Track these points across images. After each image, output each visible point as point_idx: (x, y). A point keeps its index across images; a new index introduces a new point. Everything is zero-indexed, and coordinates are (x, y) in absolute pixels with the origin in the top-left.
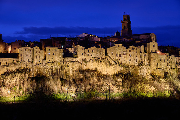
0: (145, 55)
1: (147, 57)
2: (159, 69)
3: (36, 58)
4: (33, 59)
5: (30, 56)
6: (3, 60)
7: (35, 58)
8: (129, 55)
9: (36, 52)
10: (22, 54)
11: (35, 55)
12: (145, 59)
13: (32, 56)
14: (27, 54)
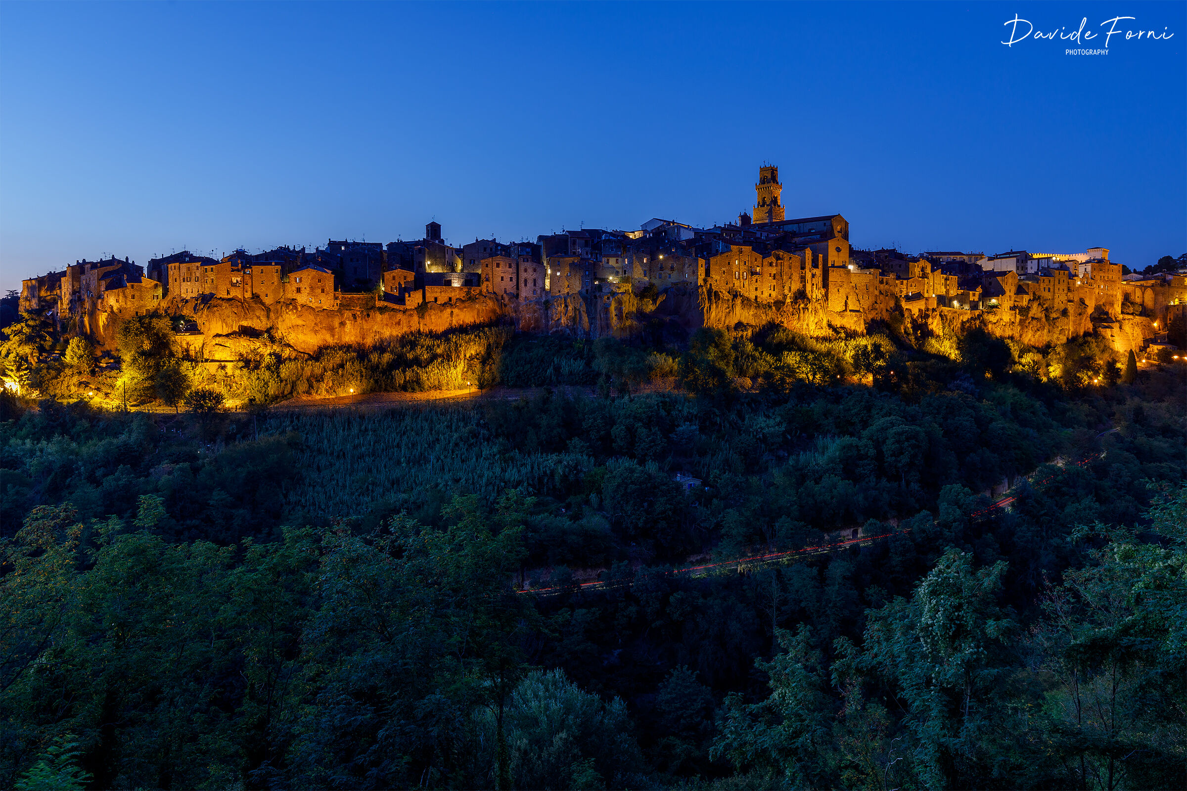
0: (813, 276)
1: (819, 280)
2: (851, 311)
3: (526, 285)
4: (518, 288)
5: (511, 279)
6: (441, 292)
7: (522, 284)
8: (770, 274)
9: (526, 270)
10: (490, 276)
11: (523, 277)
12: (813, 284)
13: (514, 280)
14: (502, 275)
